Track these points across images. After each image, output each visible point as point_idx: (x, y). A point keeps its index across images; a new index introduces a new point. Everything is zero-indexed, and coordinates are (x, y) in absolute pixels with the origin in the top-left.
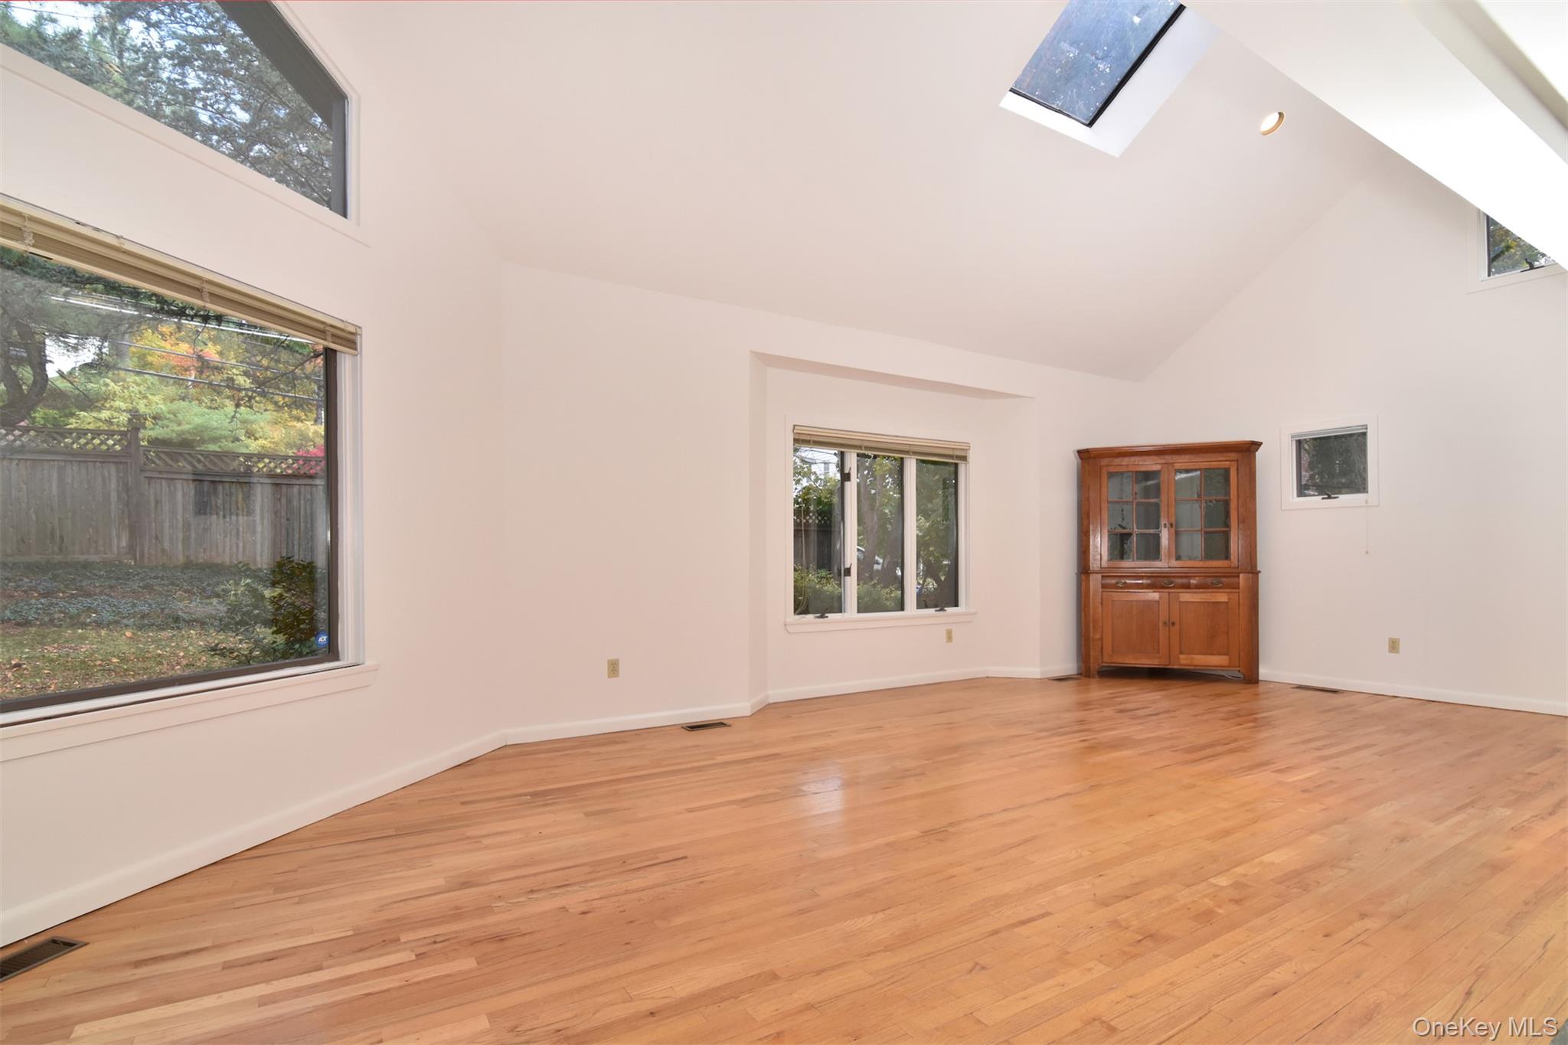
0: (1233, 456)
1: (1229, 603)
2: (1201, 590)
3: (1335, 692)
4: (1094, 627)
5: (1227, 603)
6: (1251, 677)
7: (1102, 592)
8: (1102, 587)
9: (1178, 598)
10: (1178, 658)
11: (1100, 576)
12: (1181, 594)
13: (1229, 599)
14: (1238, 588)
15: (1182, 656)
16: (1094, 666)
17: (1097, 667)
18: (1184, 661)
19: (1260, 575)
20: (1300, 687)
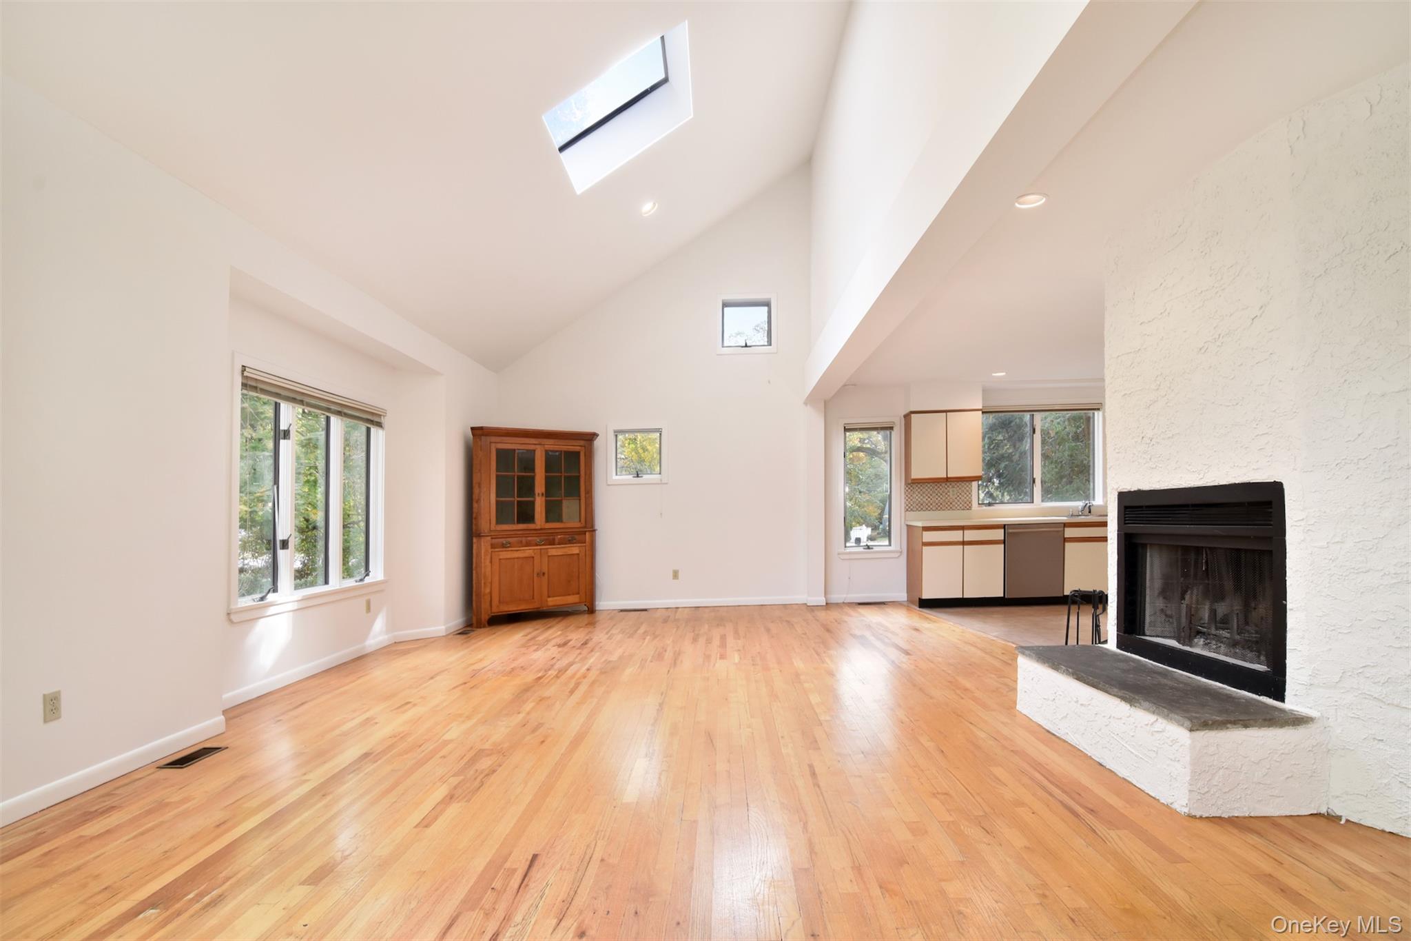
0: (582, 443)
1: (580, 555)
2: (563, 546)
3: (645, 610)
4: (484, 583)
5: (578, 554)
6: (591, 610)
7: (492, 552)
8: (492, 548)
9: (547, 553)
10: (547, 601)
11: (489, 538)
12: (549, 550)
13: (580, 551)
14: (585, 543)
15: (549, 599)
16: (485, 617)
17: (487, 618)
18: (553, 602)
19: (597, 532)
20: (622, 611)
